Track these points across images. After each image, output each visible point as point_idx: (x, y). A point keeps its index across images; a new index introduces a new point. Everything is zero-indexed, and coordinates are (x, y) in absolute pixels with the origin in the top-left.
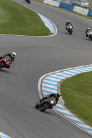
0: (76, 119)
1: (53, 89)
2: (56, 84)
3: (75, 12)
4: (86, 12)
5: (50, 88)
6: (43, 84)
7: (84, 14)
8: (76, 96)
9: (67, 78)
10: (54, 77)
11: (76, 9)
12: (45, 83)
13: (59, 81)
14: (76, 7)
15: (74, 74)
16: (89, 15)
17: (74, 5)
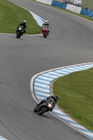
0: (69, 119)
1: (45, 88)
2: (49, 83)
3: (67, 10)
4: (79, 10)
5: (42, 87)
6: (35, 84)
7: (76, 12)
8: (69, 95)
9: (60, 77)
10: (46, 76)
11: (69, 7)
12: (37, 82)
13: (51, 80)
14: (68, 5)
15: (67, 73)
16: (82, 13)
17: (67, 3)
